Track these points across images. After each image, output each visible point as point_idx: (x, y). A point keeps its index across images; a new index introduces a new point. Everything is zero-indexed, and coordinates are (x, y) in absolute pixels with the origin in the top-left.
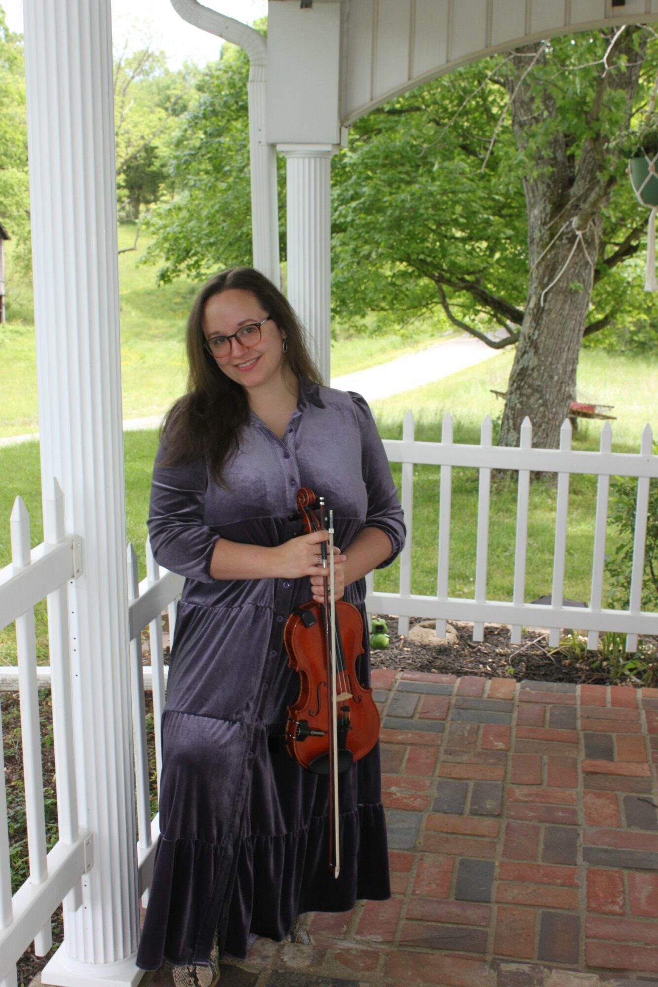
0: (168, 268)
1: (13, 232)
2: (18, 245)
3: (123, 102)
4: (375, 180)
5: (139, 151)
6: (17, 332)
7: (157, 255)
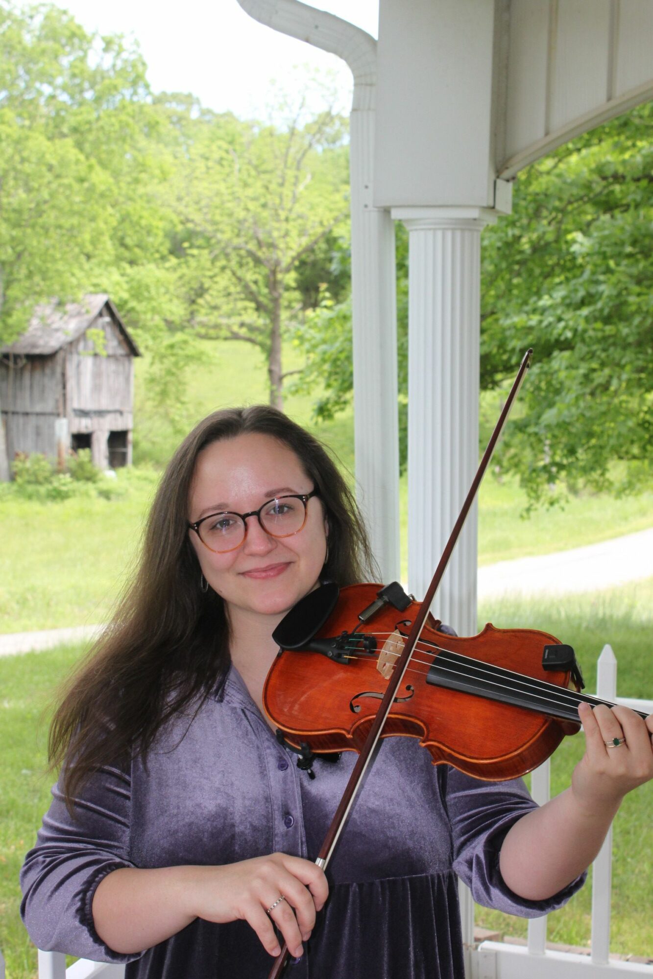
0: (328, 399)
1: (147, 348)
2: (152, 364)
3: (297, 178)
4: (617, 275)
5: (316, 242)
6: (146, 479)
7: (314, 381)
